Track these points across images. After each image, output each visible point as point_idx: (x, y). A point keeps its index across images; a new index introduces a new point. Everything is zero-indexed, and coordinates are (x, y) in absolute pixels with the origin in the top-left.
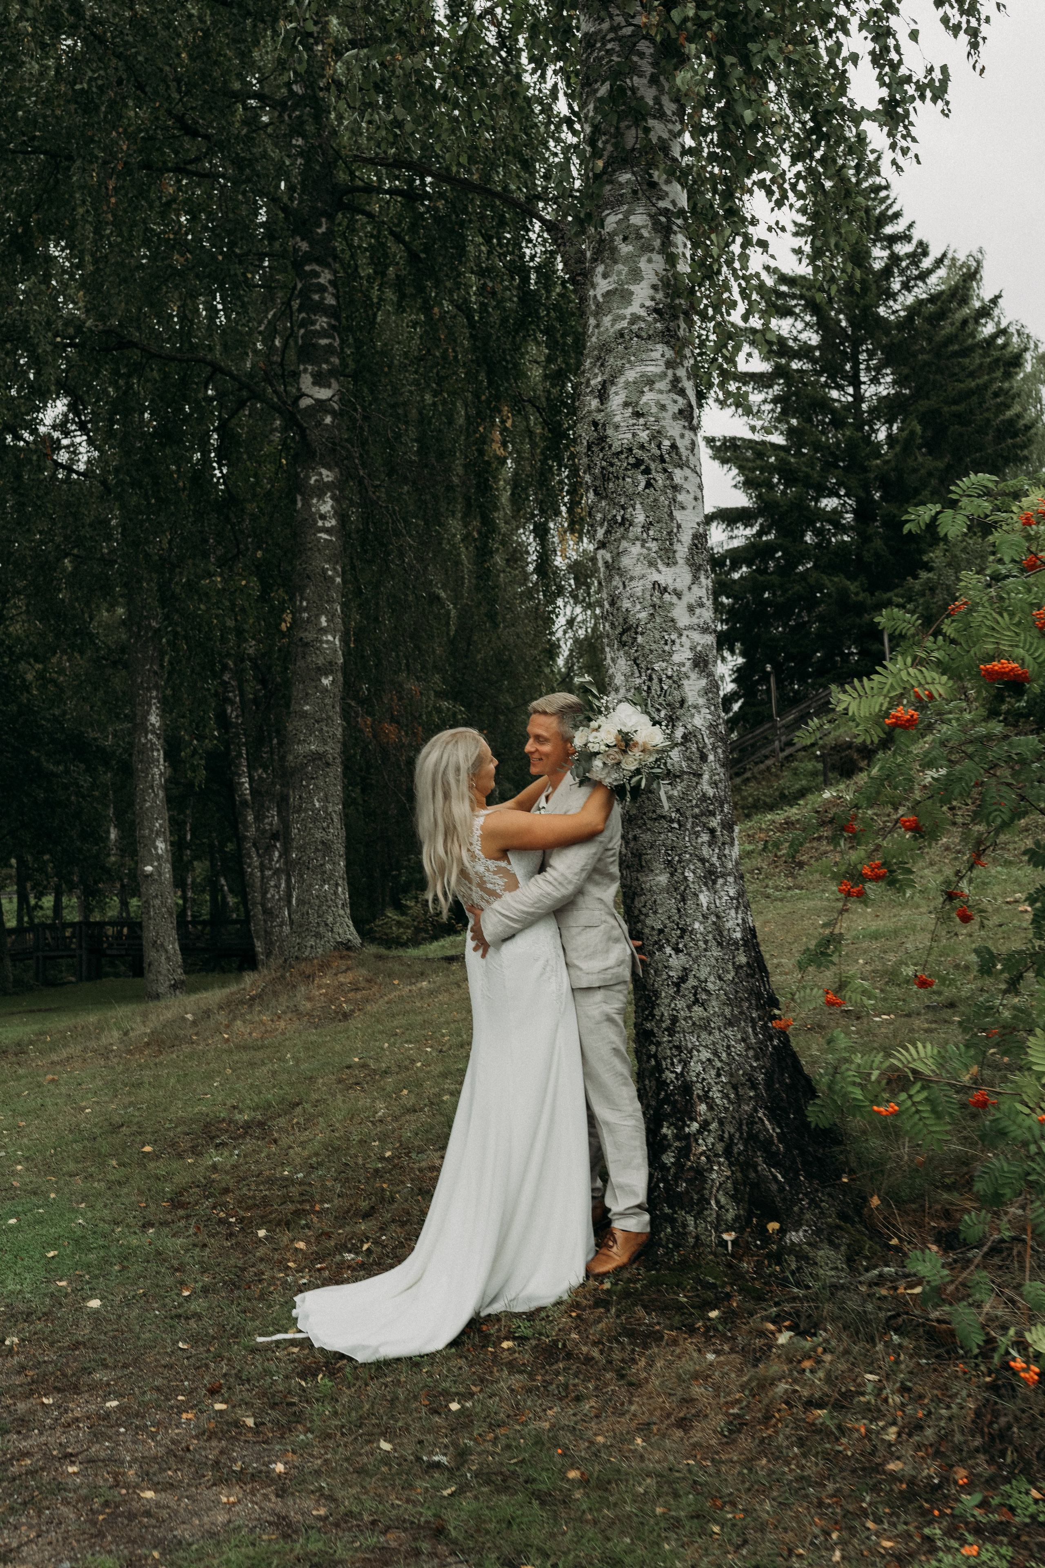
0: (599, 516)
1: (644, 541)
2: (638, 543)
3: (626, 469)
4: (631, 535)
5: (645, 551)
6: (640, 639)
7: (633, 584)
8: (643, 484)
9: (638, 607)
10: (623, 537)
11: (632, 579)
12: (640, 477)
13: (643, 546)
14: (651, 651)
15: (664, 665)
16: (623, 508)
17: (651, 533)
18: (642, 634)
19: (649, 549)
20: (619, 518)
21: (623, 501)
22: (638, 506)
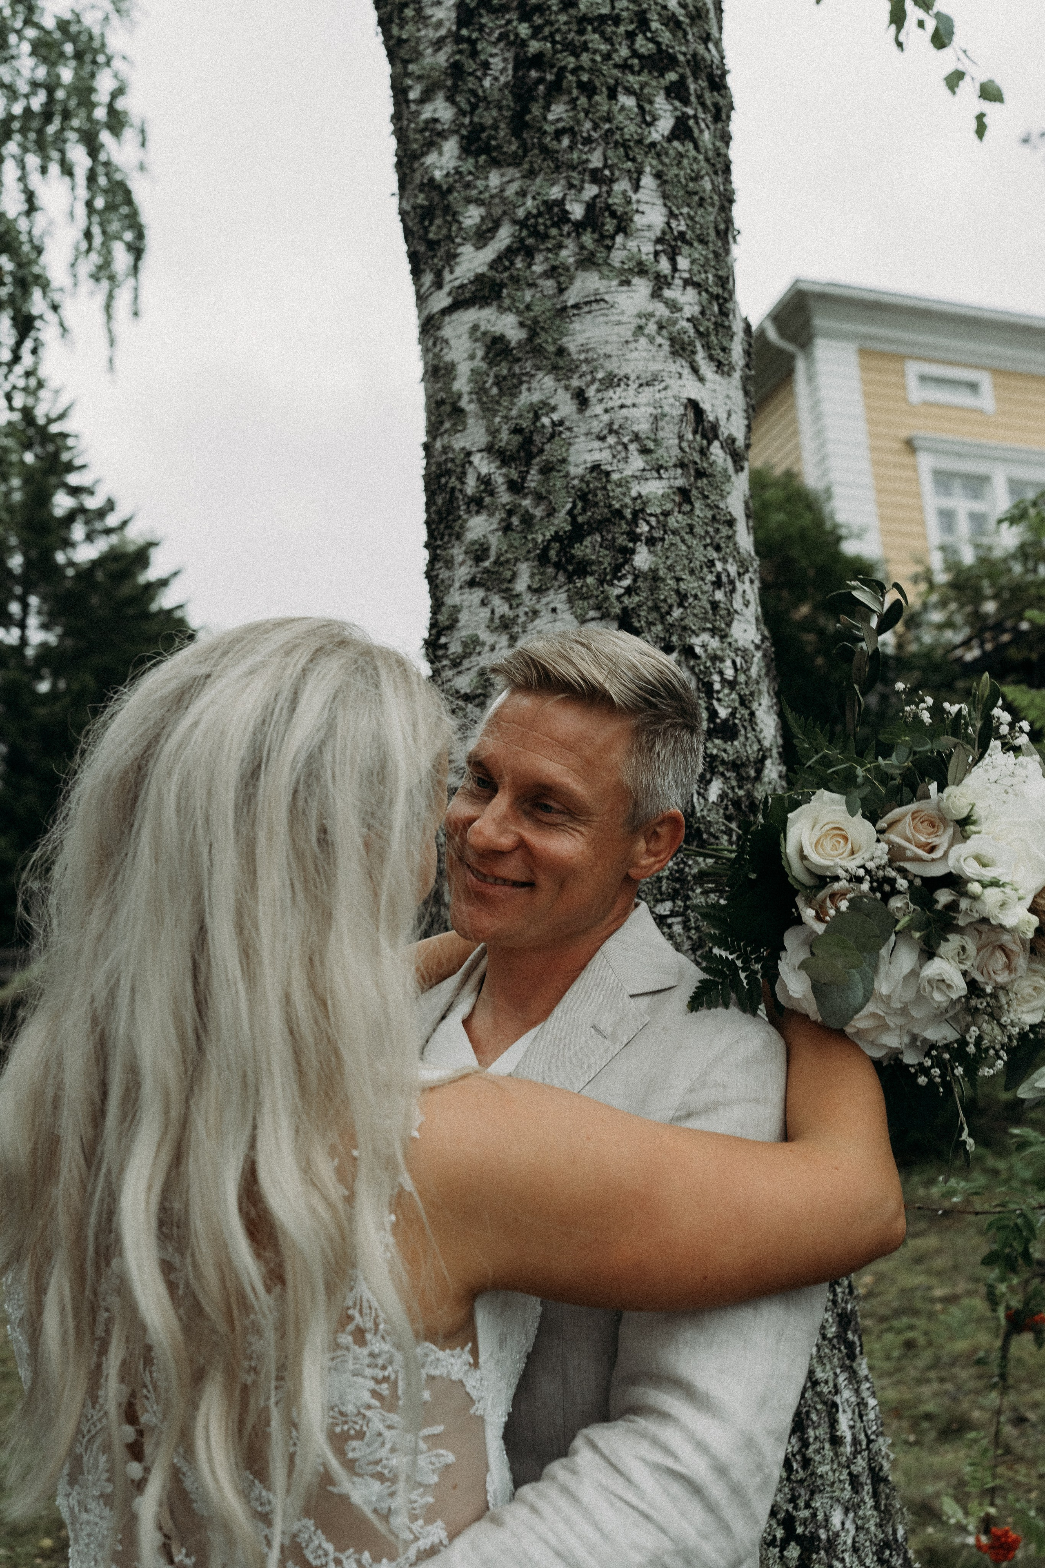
0: (472, 216)
1: (660, 283)
2: (642, 287)
3: (625, 66)
4: (617, 257)
5: (661, 310)
6: (643, 559)
7: (616, 396)
8: (665, 125)
9: (637, 462)
10: (587, 262)
11: (612, 381)
12: (661, 103)
13: (656, 294)
14: (682, 598)
15: (714, 643)
16: (596, 177)
17: (683, 263)
18: (651, 542)
19: (674, 307)
20: (577, 211)
21: (596, 160)
22: (648, 181)
